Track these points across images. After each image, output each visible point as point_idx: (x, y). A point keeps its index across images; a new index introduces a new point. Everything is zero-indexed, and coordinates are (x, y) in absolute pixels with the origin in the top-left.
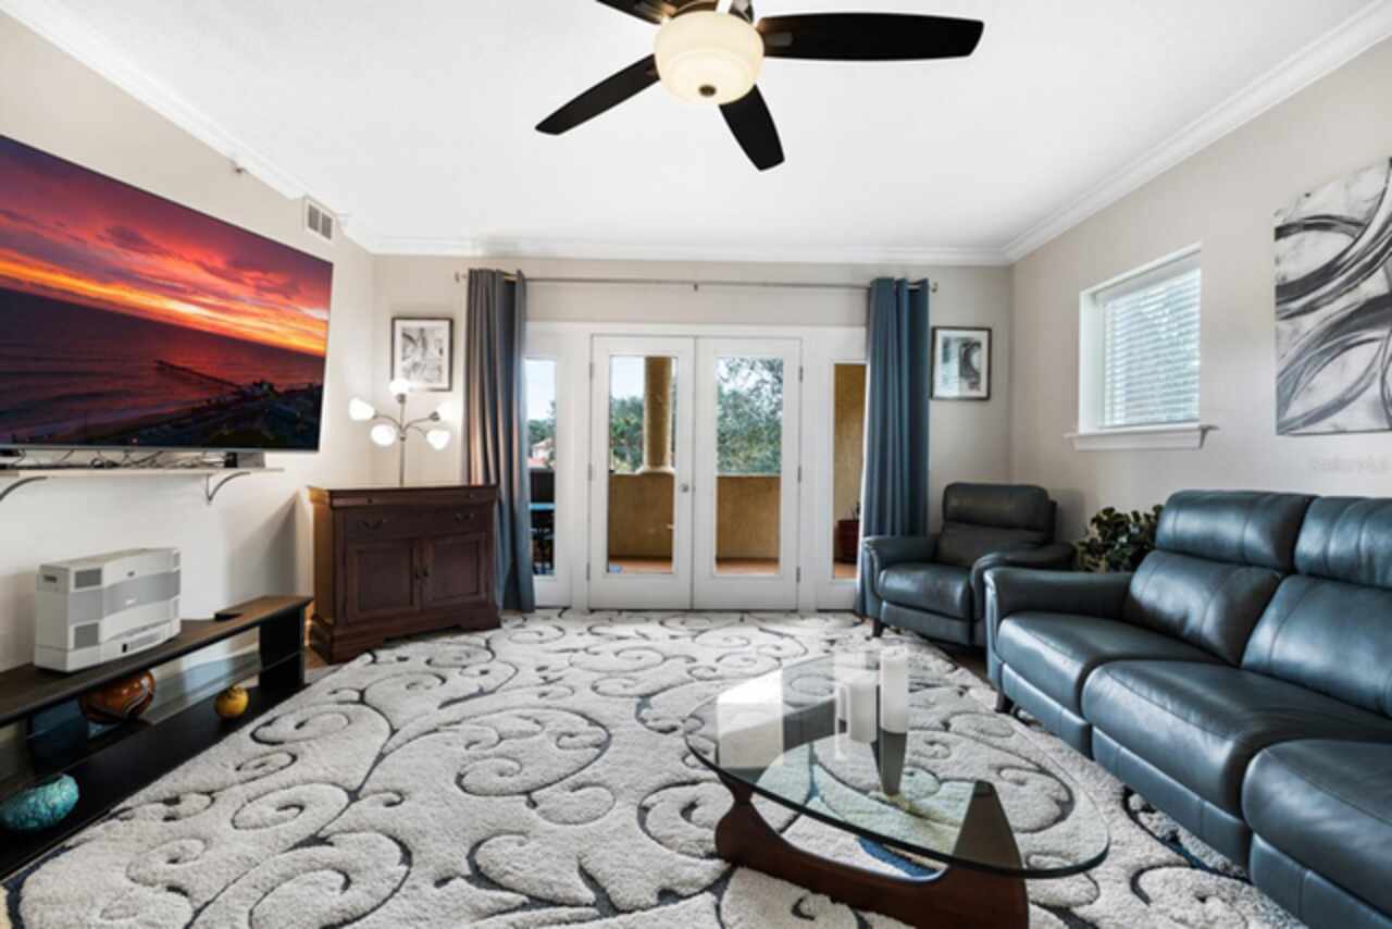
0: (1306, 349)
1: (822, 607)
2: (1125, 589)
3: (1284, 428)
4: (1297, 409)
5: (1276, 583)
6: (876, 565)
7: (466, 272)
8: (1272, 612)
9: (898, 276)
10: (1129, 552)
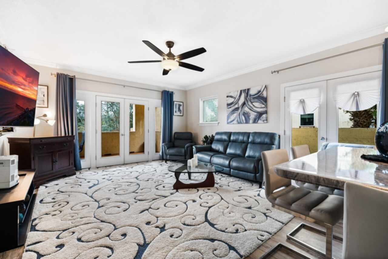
0: (230, 113)
1: (153, 159)
2: (211, 147)
3: (228, 123)
4: (229, 121)
5: (229, 143)
6: (166, 148)
7: (56, 73)
8: (229, 147)
9: (168, 90)
10: (210, 142)
